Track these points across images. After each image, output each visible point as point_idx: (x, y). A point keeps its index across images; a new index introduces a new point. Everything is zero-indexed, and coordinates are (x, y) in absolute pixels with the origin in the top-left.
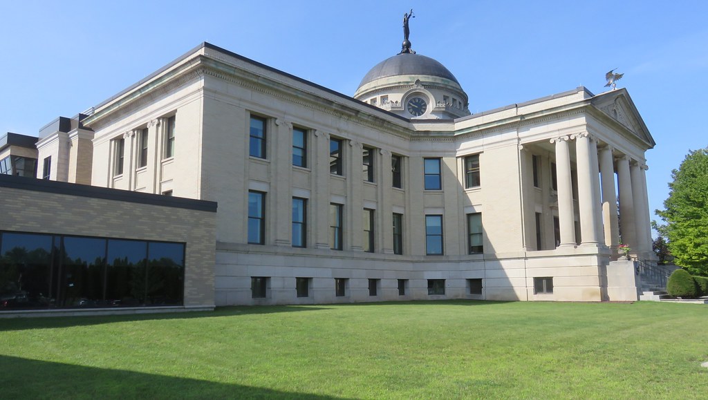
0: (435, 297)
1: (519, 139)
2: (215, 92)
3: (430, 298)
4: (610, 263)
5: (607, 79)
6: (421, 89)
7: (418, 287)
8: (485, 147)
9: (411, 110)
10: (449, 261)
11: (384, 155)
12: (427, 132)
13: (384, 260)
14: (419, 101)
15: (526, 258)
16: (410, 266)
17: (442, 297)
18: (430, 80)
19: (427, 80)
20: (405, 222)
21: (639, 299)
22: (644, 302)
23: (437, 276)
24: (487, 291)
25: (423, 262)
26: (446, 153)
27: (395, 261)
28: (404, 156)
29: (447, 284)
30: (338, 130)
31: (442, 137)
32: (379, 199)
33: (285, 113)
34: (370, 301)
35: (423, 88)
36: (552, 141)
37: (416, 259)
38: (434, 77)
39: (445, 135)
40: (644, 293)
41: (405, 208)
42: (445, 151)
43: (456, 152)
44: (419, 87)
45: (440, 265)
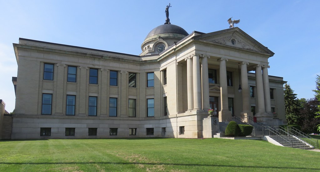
0: (149, 136)
1: (176, 60)
2: (24, 57)
3: (147, 136)
4: (204, 119)
5: (229, 24)
6: (162, 41)
7: (142, 131)
8: (167, 65)
9: (158, 51)
10: (155, 120)
11: (122, 73)
12: (146, 61)
13: (120, 120)
14: (162, 46)
15: (177, 117)
16: (138, 122)
17: (152, 136)
18: (167, 36)
19: (165, 36)
20: (137, 102)
21: (213, 136)
22: (215, 138)
23: (150, 126)
24: (167, 134)
25: (144, 120)
26: (156, 70)
27: (127, 120)
28: (137, 73)
29: (155, 130)
30: (93, 65)
31: (152, 62)
32: (119, 93)
33: (61, 61)
34: (110, 138)
35: (162, 40)
36: (185, 60)
37: (141, 119)
38: (169, 34)
39: (153, 61)
40: (217, 134)
41: (137, 96)
42: (155, 69)
43: (160, 69)
44: (161, 40)
45: (152, 122)
